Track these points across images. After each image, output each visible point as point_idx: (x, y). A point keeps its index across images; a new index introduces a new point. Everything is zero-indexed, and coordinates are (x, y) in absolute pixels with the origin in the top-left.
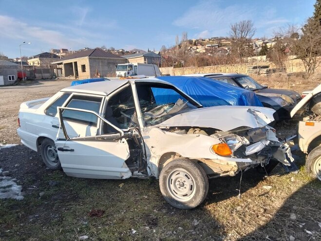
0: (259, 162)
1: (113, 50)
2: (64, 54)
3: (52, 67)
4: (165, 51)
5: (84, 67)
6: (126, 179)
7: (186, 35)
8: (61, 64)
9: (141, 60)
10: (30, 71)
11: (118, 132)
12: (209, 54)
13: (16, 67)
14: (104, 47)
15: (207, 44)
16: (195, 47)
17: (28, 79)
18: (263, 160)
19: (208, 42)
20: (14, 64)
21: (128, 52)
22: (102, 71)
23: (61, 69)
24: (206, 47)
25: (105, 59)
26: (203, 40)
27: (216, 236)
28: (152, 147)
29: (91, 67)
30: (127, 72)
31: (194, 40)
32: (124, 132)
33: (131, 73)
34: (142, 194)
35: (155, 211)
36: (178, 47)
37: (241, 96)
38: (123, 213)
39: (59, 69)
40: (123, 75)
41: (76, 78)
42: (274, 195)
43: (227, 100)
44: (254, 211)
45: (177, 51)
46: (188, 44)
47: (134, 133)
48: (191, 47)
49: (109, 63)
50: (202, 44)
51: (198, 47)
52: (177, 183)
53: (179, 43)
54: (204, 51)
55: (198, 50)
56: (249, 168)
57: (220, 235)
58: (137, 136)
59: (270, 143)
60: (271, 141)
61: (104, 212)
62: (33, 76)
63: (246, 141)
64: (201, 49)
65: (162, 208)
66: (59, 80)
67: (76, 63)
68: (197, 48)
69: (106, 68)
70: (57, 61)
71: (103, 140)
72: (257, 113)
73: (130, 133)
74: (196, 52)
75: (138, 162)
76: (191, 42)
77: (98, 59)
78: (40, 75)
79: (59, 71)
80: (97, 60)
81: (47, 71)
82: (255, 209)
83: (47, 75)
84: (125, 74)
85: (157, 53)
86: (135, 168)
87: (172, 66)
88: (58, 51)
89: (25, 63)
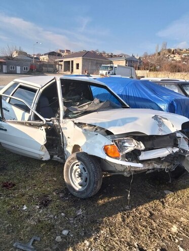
0: (163, 167)
1: (104, 53)
2: (67, 54)
3: (56, 63)
4: (146, 56)
5: (78, 65)
6: (45, 161)
7: (165, 45)
8: (62, 61)
9: (123, 63)
10: (40, 65)
11: (41, 120)
12: (184, 63)
13: (30, 61)
14: (97, 51)
15: (184, 53)
16: (172, 56)
17: (37, 71)
18: (168, 166)
19: (185, 52)
20: (29, 59)
21: (115, 56)
22: (91, 70)
23: (62, 65)
24: (183, 56)
25: (94, 60)
26: (180, 50)
27: (88, 230)
28: (69, 138)
29: (83, 66)
30: (108, 72)
31: (173, 49)
32: (47, 121)
33: (111, 72)
34: (53, 176)
35: (54, 193)
36: (157, 54)
37: (172, 102)
38: (27, 189)
39: (60, 65)
40: (105, 74)
41: (71, 73)
42: (170, 202)
43: (159, 104)
44: (140, 213)
45: (156, 57)
46: (166, 52)
47: (55, 123)
48: (169, 55)
49: (97, 63)
50: (179, 54)
51: (176, 55)
52: (77, 173)
53: (159, 51)
54: (180, 59)
55: (175, 58)
56: (153, 171)
57: (92, 230)
58: (57, 126)
59: (180, 151)
60: (181, 149)
61: (14, 185)
62: (41, 69)
63: (142, 146)
64: (177, 58)
65: (62, 192)
66: (59, 73)
67: (72, 61)
68: (174, 57)
69: (94, 67)
70: (60, 58)
71: (30, 125)
72: (164, 120)
73: (51, 122)
74: (173, 60)
75: (58, 148)
76: (169, 51)
77: (90, 59)
78: (46, 68)
79: (60, 67)
80: (88, 60)
81: (51, 66)
82: (143, 211)
83: (51, 69)
84: (106, 73)
85: (138, 58)
86: (54, 152)
87: (148, 69)
88: (63, 51)
89: (37, 58)
